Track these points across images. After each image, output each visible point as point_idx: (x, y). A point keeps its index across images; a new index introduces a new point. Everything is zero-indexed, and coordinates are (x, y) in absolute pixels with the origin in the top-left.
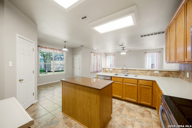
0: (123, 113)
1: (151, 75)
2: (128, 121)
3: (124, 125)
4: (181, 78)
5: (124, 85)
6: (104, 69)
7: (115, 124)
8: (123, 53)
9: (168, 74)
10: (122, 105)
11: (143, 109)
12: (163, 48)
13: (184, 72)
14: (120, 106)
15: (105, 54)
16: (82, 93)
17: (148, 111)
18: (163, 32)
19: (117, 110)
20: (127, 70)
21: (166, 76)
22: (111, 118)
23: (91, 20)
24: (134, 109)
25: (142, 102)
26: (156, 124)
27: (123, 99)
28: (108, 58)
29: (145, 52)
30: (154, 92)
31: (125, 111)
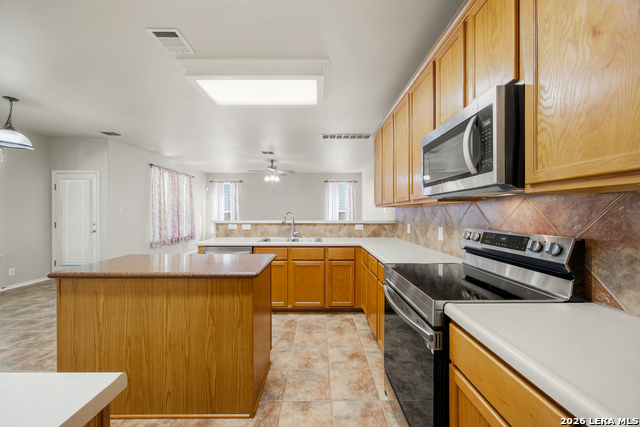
0: (296, 341)
1: (349, 236)
2: (314, 353)
3: (306, 366)
4: (398, 237)
5: (291, 269)
6: (221, 227)
7: (284, 372)
8: (273, 178)
9: (378, 230)
10: (289, 324)
11: (337, 319)
12: (360, 174)
13: (403, 223)
14: (284, 327)
15: (208, 175)
16: (178, 303)
17: (348, 320)
18: (367, 137)
19: (280, 339)
20: (295, 224)
21: (375, 234)
22: (269, 364)
23: (192, 52)
24: (318, 324)
25: (335, 303)
26: (367, 340)
27: (290, 307)
28: (216, 189)
29: (326, 179)
30: (357, 273)
31: (299, 336)
